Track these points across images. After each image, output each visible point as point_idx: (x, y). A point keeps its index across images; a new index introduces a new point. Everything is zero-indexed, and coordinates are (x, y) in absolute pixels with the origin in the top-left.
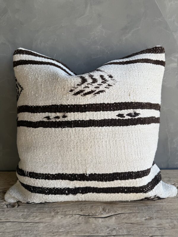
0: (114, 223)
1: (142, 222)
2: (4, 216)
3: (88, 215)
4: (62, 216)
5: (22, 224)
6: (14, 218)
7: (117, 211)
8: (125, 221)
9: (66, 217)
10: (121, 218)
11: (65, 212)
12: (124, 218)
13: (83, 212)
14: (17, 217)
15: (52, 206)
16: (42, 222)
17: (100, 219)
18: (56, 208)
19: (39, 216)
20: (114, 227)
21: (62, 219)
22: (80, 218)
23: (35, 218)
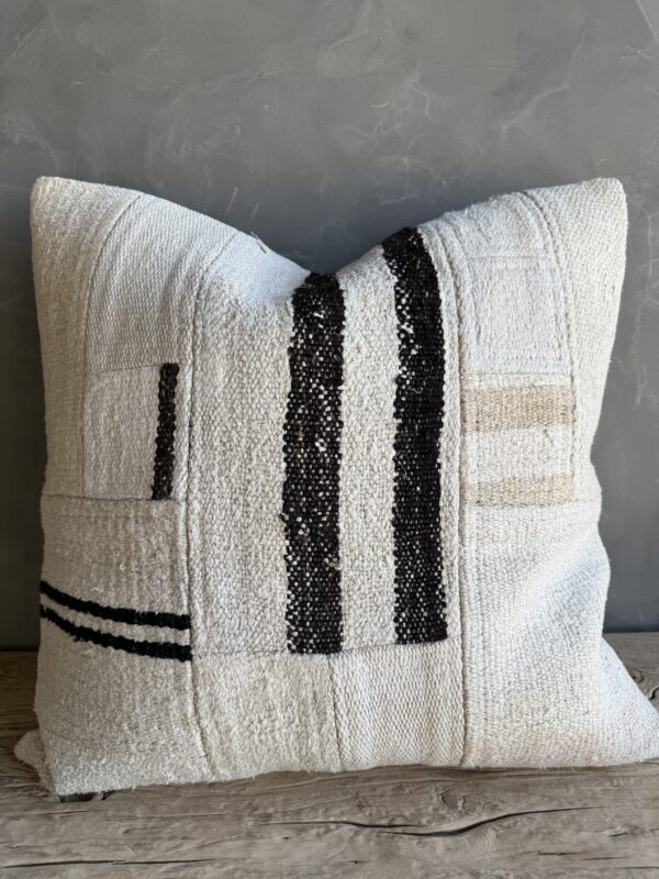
0: (494, 856)
1: (602, 848)
2: (52, 840)
3: (390, 826)
4: (288, 833)
5: (133, 868)
6: (97, 845)
7: (500, 805)
8: (534, 844)
9: (304, 835)
10: (518, 833)
11: (298, 812)
12: (531, 834)
13: (367, 813)
14: (106, 843)
15: (243, 792)
16: (211, 861)
17: (438, 840)
18: (257, 801)
19: (195, 835)
20: (497, 872)
21: (289, 845)
22: (361, 839)
23: (180, 846)
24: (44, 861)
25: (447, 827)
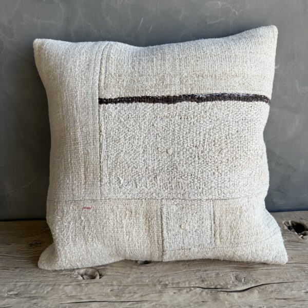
0: (258, 300)
1: (301, 297)
2: (83, 294)
3: (215, 288)
4: (175, 291)
5: (116, 304)
6: (101, 295)
7: (259, 281)
8: (273, 295)
9: (181, 292)
10: (267, 291)
12: (272, 291)
13: (206, 284)
14: (104, 295)
15: (155, 276)
16: (146, 301)
17: (235, 294)
18: (161, 279)
19: (138, 292)
20: (259, 306)
21: (176, 296)
22: (204, 293)
23: (133, 295)
24: (82, 301)
25: (238, 289)
